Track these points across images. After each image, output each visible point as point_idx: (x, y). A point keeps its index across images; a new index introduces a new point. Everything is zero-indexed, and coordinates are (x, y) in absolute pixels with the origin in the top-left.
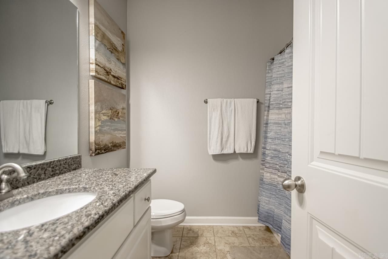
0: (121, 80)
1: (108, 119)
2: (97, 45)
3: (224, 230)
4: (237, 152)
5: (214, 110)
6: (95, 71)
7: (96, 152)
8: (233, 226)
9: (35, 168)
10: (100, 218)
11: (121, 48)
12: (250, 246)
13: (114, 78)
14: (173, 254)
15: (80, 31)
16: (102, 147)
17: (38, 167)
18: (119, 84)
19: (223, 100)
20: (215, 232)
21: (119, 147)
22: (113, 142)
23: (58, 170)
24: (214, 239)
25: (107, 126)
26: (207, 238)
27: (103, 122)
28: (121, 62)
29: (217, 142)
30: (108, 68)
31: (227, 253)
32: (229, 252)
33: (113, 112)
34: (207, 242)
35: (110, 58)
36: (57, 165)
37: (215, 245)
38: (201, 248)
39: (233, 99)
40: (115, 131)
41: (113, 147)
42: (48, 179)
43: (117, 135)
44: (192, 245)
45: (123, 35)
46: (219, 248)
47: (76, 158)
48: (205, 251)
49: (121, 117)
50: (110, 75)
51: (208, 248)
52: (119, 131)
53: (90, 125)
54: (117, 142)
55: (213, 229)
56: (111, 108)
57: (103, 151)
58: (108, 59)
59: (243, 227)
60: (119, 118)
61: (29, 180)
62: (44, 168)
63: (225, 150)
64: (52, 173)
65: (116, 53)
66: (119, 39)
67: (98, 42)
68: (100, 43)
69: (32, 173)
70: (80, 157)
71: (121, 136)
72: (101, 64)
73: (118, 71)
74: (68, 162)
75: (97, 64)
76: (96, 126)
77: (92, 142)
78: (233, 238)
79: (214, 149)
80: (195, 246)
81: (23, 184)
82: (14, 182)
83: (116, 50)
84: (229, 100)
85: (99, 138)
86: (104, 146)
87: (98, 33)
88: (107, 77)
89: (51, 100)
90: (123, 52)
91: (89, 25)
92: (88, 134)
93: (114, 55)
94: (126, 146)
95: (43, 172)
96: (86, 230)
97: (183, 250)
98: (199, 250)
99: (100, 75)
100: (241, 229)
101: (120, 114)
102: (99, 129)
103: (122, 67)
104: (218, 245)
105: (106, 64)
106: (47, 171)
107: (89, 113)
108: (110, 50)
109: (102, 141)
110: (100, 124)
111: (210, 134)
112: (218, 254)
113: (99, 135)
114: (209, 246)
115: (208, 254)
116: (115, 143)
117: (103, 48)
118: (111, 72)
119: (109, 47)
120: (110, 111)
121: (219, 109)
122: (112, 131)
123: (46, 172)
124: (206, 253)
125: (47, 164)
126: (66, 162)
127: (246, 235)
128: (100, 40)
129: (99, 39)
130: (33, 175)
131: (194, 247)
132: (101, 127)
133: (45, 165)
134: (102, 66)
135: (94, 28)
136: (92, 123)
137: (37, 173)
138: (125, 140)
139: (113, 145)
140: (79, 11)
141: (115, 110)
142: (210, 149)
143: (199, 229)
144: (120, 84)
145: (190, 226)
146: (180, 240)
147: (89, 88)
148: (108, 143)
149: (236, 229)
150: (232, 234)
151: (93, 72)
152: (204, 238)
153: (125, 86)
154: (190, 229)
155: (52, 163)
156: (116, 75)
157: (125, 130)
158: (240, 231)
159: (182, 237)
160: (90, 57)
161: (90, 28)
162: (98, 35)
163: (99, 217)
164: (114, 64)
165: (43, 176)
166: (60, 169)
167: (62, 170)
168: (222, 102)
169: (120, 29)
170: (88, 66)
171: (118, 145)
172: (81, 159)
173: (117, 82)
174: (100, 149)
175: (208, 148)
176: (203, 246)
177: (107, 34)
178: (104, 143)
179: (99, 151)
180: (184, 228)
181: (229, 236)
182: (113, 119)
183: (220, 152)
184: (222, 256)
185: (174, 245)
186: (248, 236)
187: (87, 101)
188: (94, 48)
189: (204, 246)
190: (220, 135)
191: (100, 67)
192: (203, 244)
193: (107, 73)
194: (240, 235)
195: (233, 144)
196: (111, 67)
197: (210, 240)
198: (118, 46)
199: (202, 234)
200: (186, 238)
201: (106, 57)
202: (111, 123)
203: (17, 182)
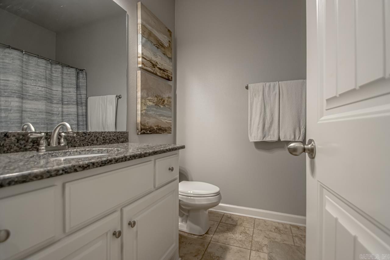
0: (168, 73)
1: (153, 104)
2: (143, 41)
3: (267, 225)
4: (282, 140)
5: (255, 95)
6: (142, 63)
7: (142, 132)
8: (279, 223)
9: (89, 135)
10: (108, 161)
11: (168, 45)
12: (294, 245)
13: (160, 70)
14: (207, 235)
15: (130, 30)
16: (147, 128)
17: (91, 134)
18: (164, 75)
19: (266, 84)
20: (256, 224)
21: (164, 131)
22: (158, 125)
23: (108, 139)
24: (253, 230)
25: (153, 110)
26: (246, 228)
27: (148, 107)
28: (168, 57)
29: (258, 128)
30: (154, 62)
31: (264, 246)
32: (266, 246)
33: (158, 99)
34: (245, 232)
35: (156, 53)
36: (107, 136)
37: (253, 236)
38: (237, 235)
39: (277, 82)
40: (160, 116)
41: (158, 130)
42: (99, 145)
43: (163, 120)
44: (228, 231)
45: (170, 33)
46: (256, 240)
47: (124, 133)
48: (240, 239)
49: (167, 105)
50: (156, 68)
51: (244, 237)
52: (164, 117)
53: (138, 108)
54: (162, 126)
55: (255, 221)
56: (157, 96)
57: (148, 131)
58: (155, 54)
59: (291, 225)
60: (164, 106)
61: (84, 143)
62: (96, 136)
63: (268, 137)
64: (103, 141)
65: (163, 49)
66: (166, 37)
67: (144, 39)
68: (147, 39)
69: (87, 138)
70: (127, 133)
71: (166, 122)
72: (147, 58)
73: (164, 64)
74: (116, 135)
75: (143, 58)
76: (142, 110)
77: (139, 123)
78: (275, 234)
79: (255, 136)
80: (231, 232)
81: (79, 145)
82: (73, 142)
83: (162, 46)
84: (272, 84)
85: (145, 120)
86: (149, 127)
87: (145, 31)
88: (153, 68)
89: (120, 95)
90: (169, 48)
91: (137, 25)
92: (136, 116)
93: (160, 50)
94: (172, 132)
95: (96, 139)
96: (91, 164)
97: (218, 233)
98: (234, 237)
99: (147, 67)
100: (288, 227)
101: (166, 102)
102: (144, 113)
103: (168, 61)
104: (255, 237)
105: (152, 58)
106: (99, 138)
107: (137, 99)
108: (156, 46)
109: (147, 123)
110: (146, 108)
111: (251, 120)
112: (254, 245)
113: (144, 118)
114: (246, 236)
115: (242, 242)
116: (161, 127)
117: (149, 45)
118: (157, 64)
119: (155, 44)
120: (156, 98)
121: (261, 93)
122: (157, 116)
123: (98, 140)
124: (241, 241)
125: (99, 133)
126: (115, 135)
127: (292, 233)
128: (146, 38)
129: (146, 36)
130: (88, 139)
131: (229, 233)
132: (146, 111)
133: (97, 134)
134: (148, 59)
135: (141, 27)
136: (139, 107)
137: (91, 138)
138: (171, 126)
139: (158, 128)
140: (128, 14)
141: (161, 98)
142: (251, 135)
143: (238, 219)
144: (166, 75)
145: (230, 214)
146: (218, 225)
147: (137, 78)
148: (153, 126)
149: (281, 226)
150: (275, 230)
151: (140, 65)
152: (242, 228)
153: (172, 78)
154: (229, 217)
155: (103, 134)
156: (162, 68)
157: (171, 117)
158: (286, 228)
159: (220, 222)
160: (138, 52)
161: (138, 28)
162: (145, 33)
163: (106, 160)
164: (160, 58)
165: (95, 142)
166: (110, 140)
167: (111, 141)
168: (264, 86)
169: (166, 28)
170: (137, 60)
171: (163, 129)
172: (128, 135)
173: (163, 74)
174: (146, 130)
175: (249, 135)
176: (239, 234)
177: (153, 32)
178: (150, 125)
179: (145, 131)
180: (224, 215)
181: (271, 231)
182: (158, 106)
183: (262, 139)
184: (257, 247)
185: (210, 228)
186: (294, 235)
187: (136, 89)
188: (141, 44)
189: (241, 235)
190: (261, 121)
191: (147, 60)
192: (240, 232)
193: (153, 65)
194: (284, 232)
195: (276, 132)
196: (157, 61)
197: (248, 230)
198: (164, 42)
199: (241, 224)
200: (224, 224)
201: (152, 52)
202: (157, 109)
203: (75, 142)
